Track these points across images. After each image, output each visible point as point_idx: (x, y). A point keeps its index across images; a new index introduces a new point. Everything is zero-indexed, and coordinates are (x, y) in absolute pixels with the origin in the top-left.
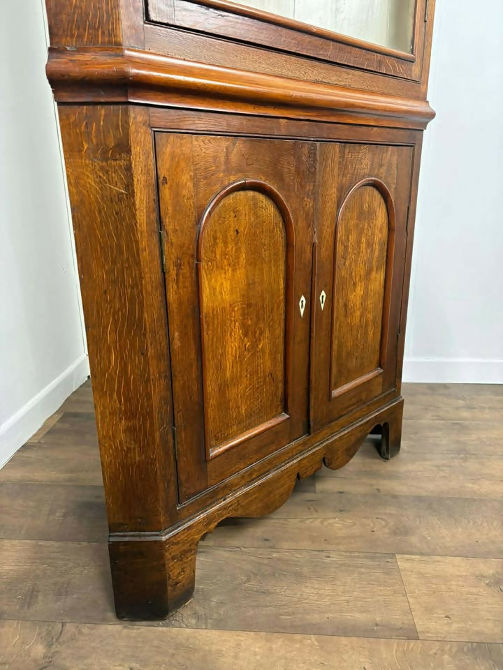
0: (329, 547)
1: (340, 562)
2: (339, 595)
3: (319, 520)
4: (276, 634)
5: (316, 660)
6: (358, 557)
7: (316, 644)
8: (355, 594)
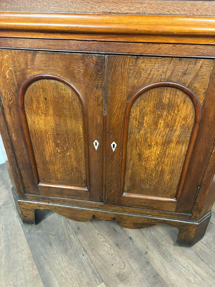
0: (90, 252)
1: (83, 261)
2: (63, 270)
3: (104, 240)
4: (33, 259)
5: (27, 278)
6: (91, 267)
7: (35, 275)
8: (68, 277)
